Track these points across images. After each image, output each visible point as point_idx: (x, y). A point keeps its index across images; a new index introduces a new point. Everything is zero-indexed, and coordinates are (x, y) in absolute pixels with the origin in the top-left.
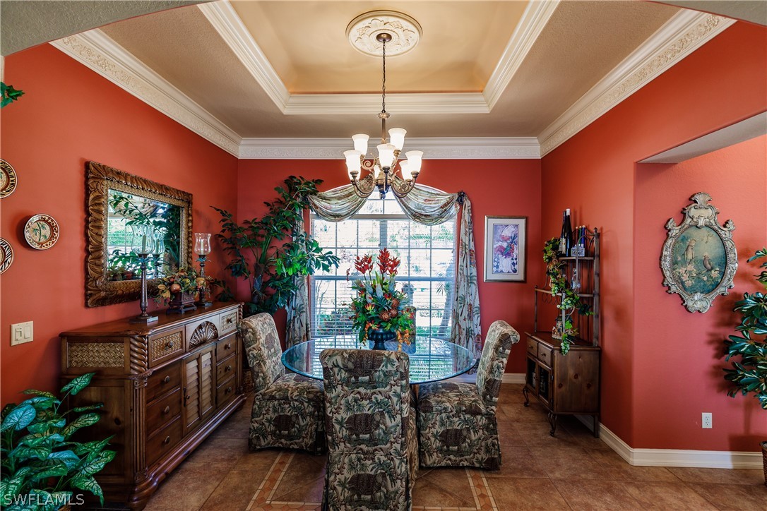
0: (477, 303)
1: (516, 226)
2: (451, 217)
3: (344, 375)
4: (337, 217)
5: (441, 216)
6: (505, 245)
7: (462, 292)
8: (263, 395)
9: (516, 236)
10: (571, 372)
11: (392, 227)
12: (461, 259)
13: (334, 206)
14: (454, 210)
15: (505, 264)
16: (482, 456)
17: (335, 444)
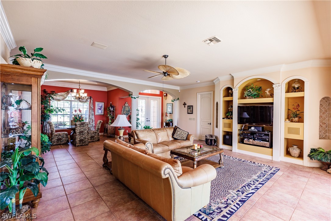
0: (94, 119)
1: (102, 104)
2: (88, 101)
3: (79, 125)
4: (59, 100)
5: (86, 101)
6: (100, 108)
7: (91, 117)
8: (54, 135)
9: (102, 106)
10: (111, 128)
11: (73, 103)
12: (90, 110)
13: (58, 98)
14: (89, 100)
15: (100, 111)
16: (97, 139)
17: (77, 136)
